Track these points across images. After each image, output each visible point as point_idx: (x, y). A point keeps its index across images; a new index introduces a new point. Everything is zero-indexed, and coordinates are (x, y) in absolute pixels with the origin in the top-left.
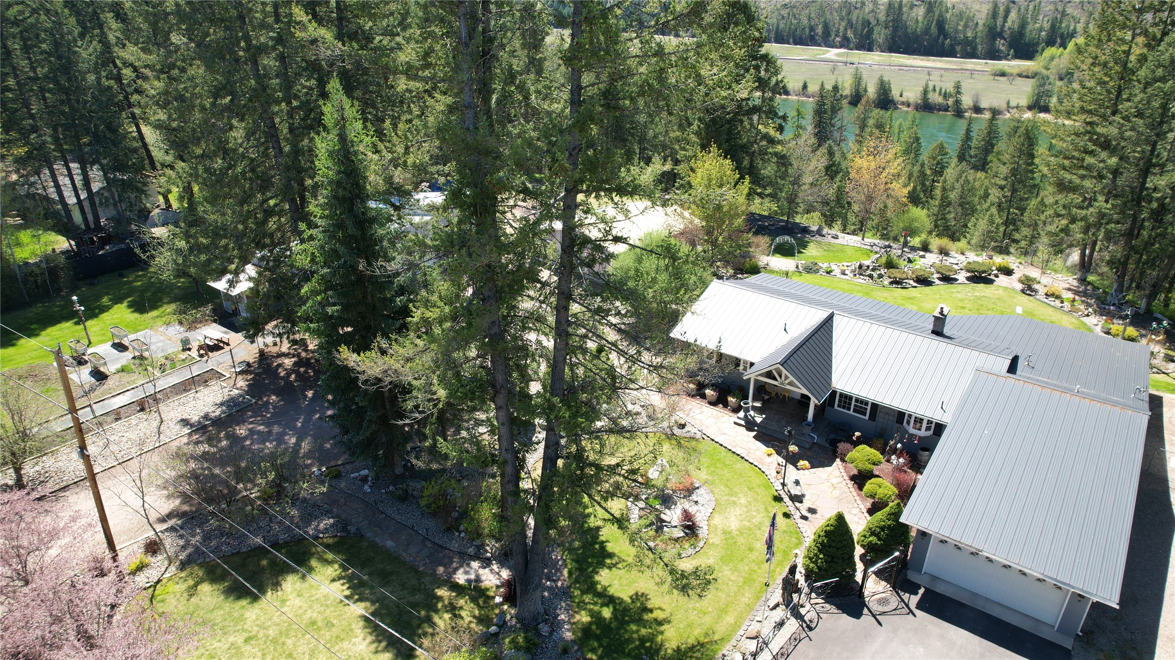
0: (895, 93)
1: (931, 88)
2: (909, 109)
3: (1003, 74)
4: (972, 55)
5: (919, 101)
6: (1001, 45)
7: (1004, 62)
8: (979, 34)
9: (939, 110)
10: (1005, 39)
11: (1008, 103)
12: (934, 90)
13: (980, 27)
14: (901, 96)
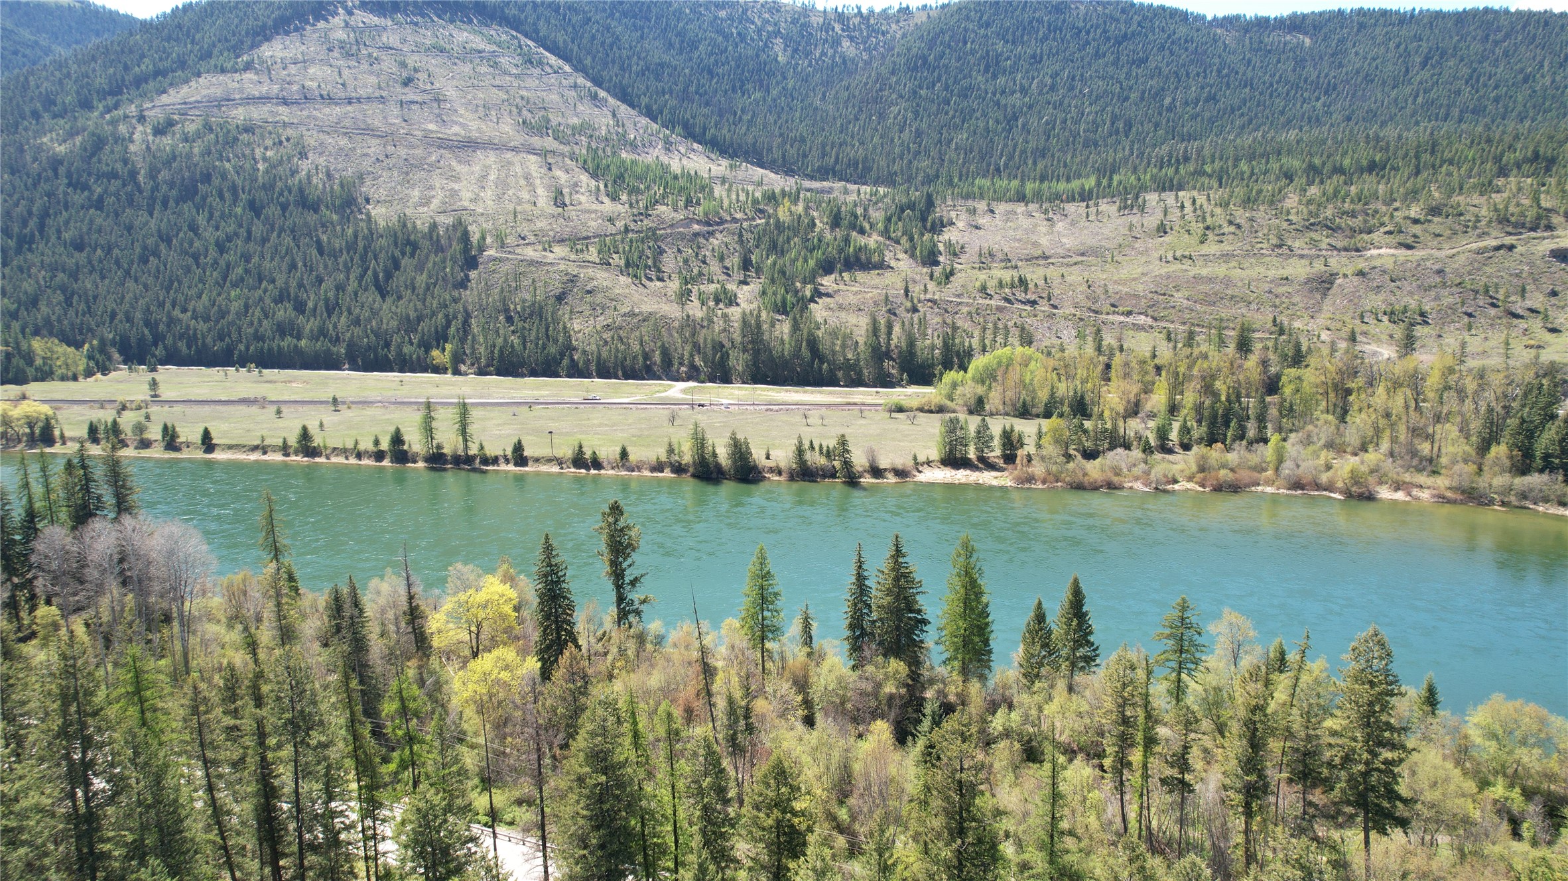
0: (758, 455)
1: (806, 445)
3: (900, 410)
6: (890, 367)
7: (898, 390)
10: (894, 360)
11: (915, 458)
12: (812, 447)
13: (862, 347)
14: (768, 458)
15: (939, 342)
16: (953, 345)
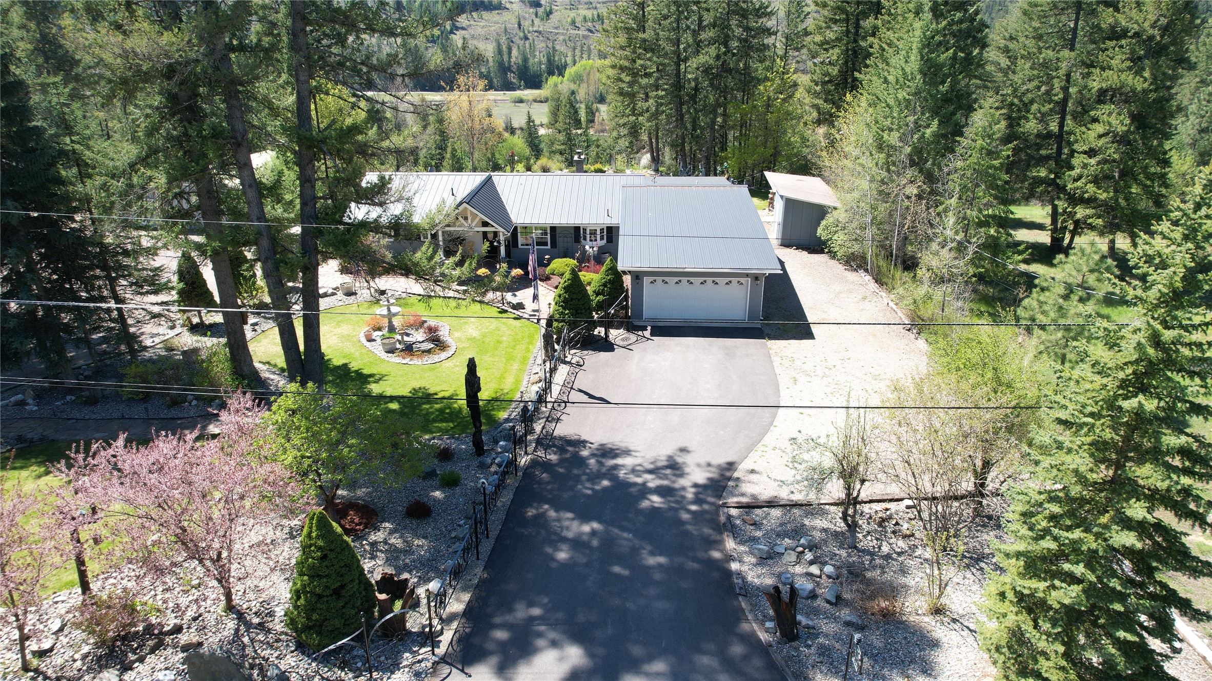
3: (521, 101)
6: (512, 78)
7: (518, 92)
8: (492, 69)
10: (514, 73)
13: (491, 64)
15: (544, 60)
16: (554, 61)
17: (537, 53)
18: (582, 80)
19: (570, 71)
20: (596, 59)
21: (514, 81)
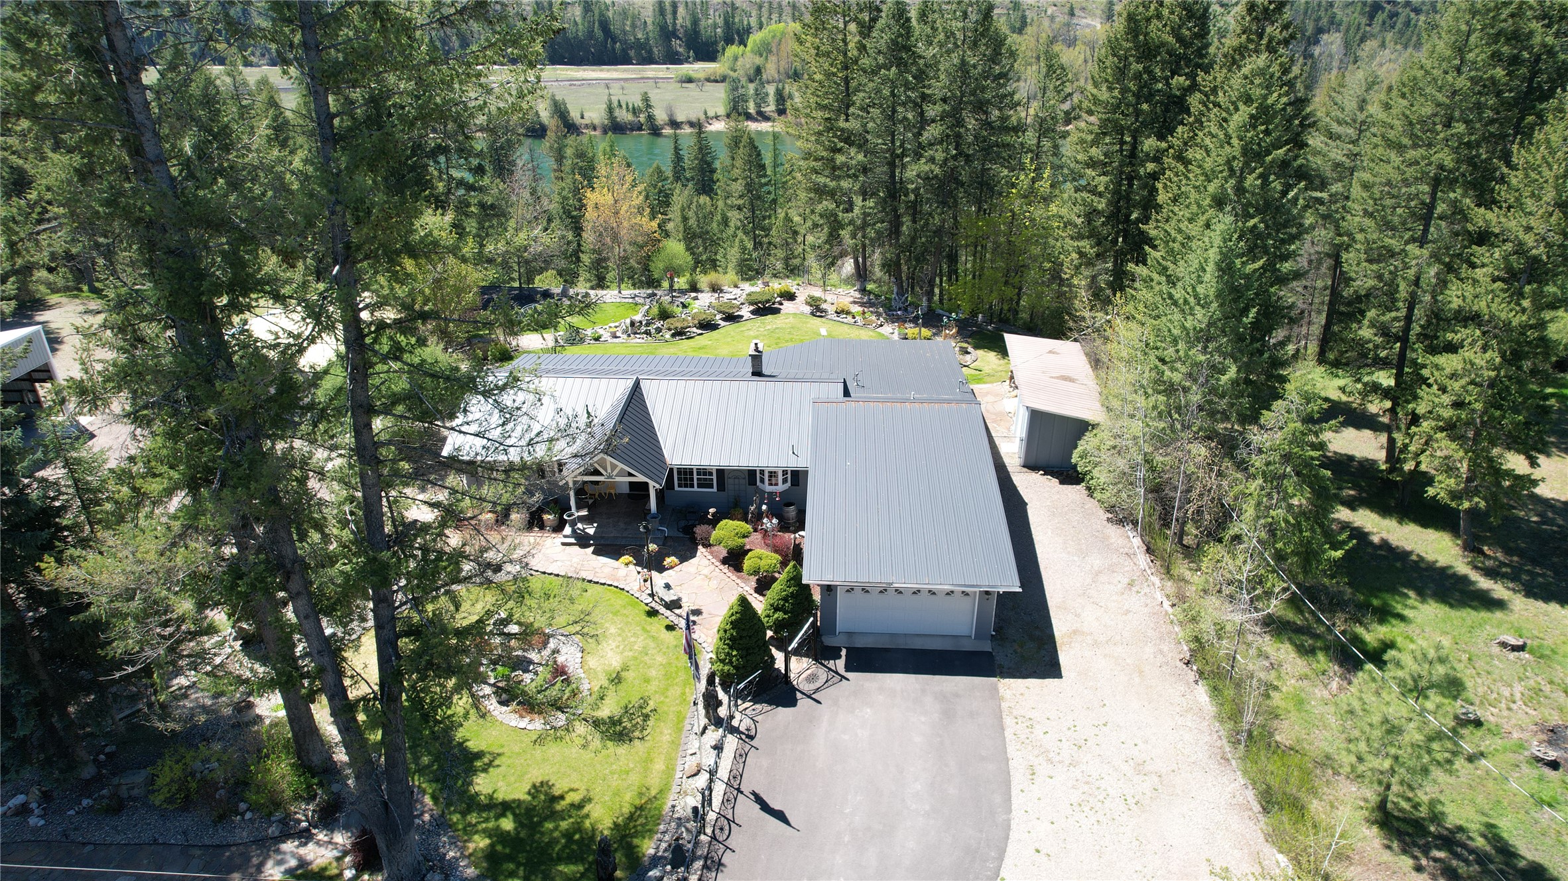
0: (574, 115)
1: (615, 104)
2: (597, 133)
3: (690, 80)
4: (649, 60)
5: (606, 122)
6: (678, 46)
7: (686, 66)
8: (651, 35)
9: (632, 130)
10: (680, 39)
11: (706, 113)
12: (620, 106)
13: (650, 27)
14: (582, 117)
15: (720, 22)
16: (733, 23)
17: (711, 12)
18: (770, 51)
19: (755, 39)
20: (789, 20)
21: (681, 50)
